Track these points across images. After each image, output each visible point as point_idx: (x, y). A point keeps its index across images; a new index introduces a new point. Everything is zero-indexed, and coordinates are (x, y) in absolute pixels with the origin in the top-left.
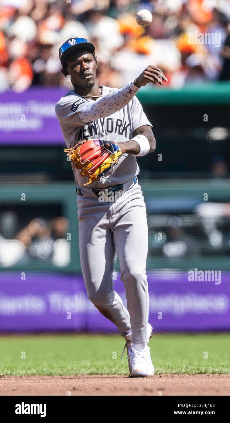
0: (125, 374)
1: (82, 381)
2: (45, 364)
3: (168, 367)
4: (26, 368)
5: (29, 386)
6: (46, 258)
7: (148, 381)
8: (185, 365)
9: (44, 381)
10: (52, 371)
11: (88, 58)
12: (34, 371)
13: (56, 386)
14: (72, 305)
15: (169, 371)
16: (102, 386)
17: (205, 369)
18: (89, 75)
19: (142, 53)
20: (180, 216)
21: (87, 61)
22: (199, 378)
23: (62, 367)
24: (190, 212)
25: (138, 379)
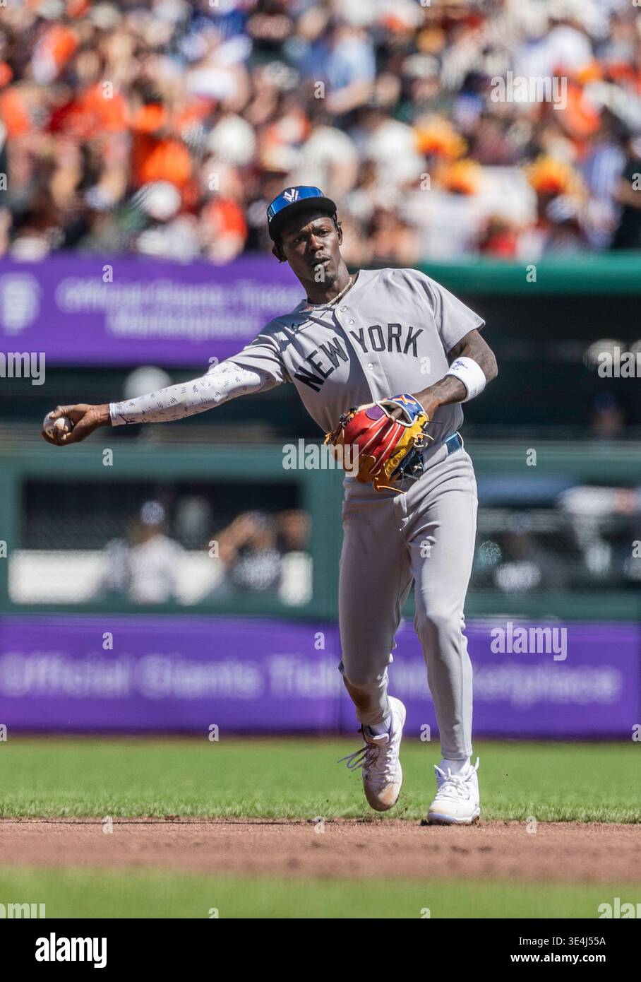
0: (416, 819)
1: (331, 830)
2: (258, 794)
3: (500, 806)
4: (223, 802)
5: (227, 837)
6: (264, 589)
7: (461, 833)
8: (532, 804)
9: (256, 829)
10: (272, 809)
11: (321, 226)
12: (238, 809)
13: (279, 839)
14: (315, 681)
15: (501, 814)
16: (369, 840)
17: (572, 811)
18: (324, 260)
19: (458, 191)
20: (527, 513)
21: (320, 232)
22: (560, 828)
23: (293, 802)
24: (549, 505)
25: (441, 828)
